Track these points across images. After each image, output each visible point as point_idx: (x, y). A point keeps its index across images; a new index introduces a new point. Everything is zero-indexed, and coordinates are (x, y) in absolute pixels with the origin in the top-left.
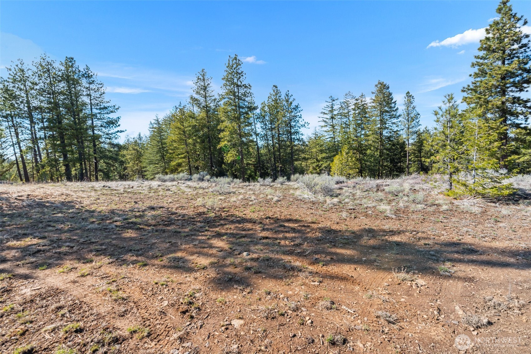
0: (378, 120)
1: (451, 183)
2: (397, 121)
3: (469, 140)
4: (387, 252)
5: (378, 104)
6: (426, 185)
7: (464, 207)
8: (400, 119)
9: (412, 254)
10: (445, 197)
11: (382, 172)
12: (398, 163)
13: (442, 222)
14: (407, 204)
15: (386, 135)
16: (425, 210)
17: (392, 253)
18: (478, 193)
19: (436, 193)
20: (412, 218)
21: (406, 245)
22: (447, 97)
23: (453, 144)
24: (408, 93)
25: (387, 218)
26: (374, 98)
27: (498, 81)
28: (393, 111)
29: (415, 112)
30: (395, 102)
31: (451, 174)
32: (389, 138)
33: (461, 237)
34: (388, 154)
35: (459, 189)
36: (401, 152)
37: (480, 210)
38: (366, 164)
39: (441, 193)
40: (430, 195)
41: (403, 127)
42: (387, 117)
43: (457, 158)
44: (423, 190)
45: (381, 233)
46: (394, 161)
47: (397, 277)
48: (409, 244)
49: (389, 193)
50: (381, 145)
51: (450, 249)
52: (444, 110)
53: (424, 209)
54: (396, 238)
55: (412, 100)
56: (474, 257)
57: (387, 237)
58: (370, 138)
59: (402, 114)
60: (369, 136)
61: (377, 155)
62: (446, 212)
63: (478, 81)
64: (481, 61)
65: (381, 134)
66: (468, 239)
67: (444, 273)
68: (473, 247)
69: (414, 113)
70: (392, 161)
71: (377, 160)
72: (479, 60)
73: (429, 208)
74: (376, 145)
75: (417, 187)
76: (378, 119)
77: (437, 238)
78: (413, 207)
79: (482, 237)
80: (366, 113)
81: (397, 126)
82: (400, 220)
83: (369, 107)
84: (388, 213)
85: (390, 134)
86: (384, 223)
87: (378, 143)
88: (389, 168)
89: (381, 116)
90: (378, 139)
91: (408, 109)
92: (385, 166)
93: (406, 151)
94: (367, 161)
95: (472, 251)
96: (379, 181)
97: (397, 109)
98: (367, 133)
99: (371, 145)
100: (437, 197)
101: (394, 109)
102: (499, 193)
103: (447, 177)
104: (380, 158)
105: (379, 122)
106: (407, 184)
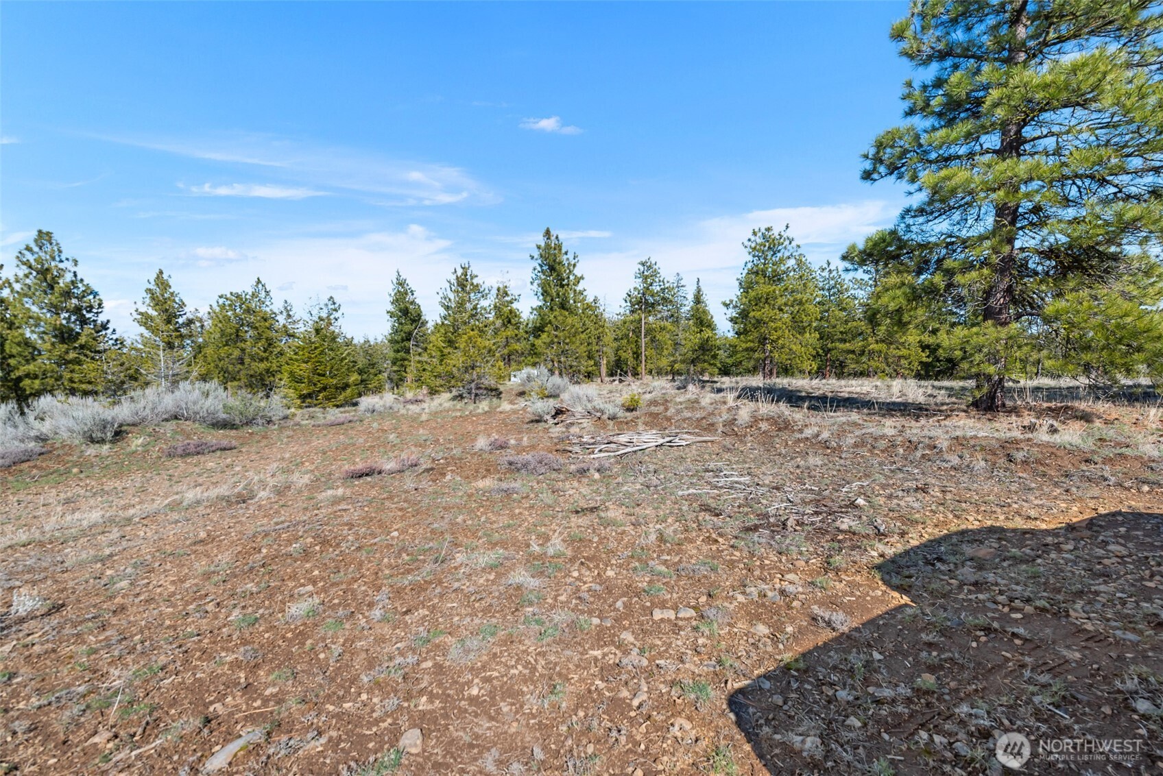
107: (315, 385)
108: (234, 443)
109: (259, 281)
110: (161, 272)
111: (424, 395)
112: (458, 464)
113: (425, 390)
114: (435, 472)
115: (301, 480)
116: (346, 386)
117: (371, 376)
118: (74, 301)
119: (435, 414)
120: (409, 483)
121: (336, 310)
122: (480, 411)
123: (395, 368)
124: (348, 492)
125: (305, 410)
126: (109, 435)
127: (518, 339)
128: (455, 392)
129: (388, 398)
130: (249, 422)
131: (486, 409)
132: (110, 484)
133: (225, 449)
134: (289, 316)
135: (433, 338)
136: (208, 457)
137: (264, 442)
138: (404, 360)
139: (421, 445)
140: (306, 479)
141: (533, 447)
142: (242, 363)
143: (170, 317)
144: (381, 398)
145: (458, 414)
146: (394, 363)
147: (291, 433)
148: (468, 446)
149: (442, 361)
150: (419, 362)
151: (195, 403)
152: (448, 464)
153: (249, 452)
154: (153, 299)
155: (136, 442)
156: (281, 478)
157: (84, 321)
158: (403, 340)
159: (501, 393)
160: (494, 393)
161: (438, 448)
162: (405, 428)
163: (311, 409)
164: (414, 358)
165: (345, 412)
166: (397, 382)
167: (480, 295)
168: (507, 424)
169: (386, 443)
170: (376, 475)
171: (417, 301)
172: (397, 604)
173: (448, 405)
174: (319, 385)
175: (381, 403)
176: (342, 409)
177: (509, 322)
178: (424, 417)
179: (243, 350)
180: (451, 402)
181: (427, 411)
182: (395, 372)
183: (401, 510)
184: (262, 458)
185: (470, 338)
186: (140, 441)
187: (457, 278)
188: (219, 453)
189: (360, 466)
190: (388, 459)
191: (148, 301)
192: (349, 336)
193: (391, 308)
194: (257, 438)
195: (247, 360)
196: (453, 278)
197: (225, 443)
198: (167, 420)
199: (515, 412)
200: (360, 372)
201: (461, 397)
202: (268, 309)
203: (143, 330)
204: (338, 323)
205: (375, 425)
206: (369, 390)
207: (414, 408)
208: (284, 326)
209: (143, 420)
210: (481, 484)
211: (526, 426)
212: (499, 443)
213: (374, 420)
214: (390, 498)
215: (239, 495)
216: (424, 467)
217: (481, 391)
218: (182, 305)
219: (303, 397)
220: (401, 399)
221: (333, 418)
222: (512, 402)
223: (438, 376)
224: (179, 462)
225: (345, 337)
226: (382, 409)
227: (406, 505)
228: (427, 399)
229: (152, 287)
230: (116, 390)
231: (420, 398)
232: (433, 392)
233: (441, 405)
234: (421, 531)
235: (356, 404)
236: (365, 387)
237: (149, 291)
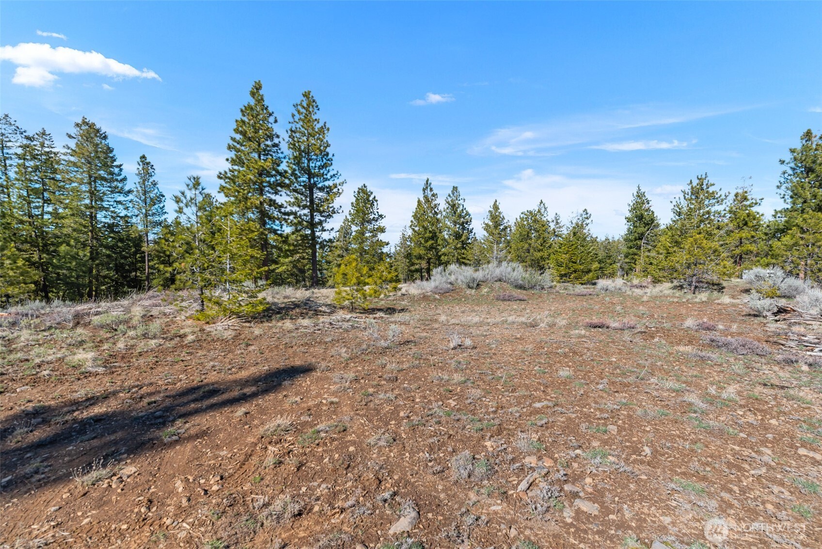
0: (85, 192)
1: (202, 302)
2: (126, 199)
3: (221, 244)
4: (70, 443)
5: (83, 160)
6: (170, 307)
7: (217, 332)
8: (131, 197)
9: (122, 428)
10: (196, 323)
11: (97, 288)
12: (131, 272)
13: (182, 361)
14: (132, 342)
15: (103, 220)
16: (161, 347)
17: (81, 442)
18: (233, 313)
19: (183, 318)
20: (136, 364)
21: (116, 416)
22: (192, 180)
23: (204, 247)
24: (143, 157)
25: (87, 375)
26: (73, 146)
27: (255, 176)
28: (117, 180)
29: (156, 190)
30: (121, 165)
31: (202, 289)
32: (111, 227)
33: (203, 377)
34: (108, 256)
35: (212, 310)
36: (135, 253)
37: (233, 333)
38: (58, 274)
39: (190, 317)
40: (174, 322)
41: (136, 212)
42: (105, 189)
43: (208, 267)
44: (165, 314)
45: (65, 409)
46: (124, 268)
47: (83, 482)
48: (122, 413)
49: (102, 327)
50: (93, 238)
51: (185, 399)
52: (188, 198)
53: (161, 345)
54: (98, 410)
55: (151, 170)
56: (214, 400)
57: (76, 414)
58: (66, 221)
59: (135, 190)
60: (63, 218)
61: (85, 256)
62: (192, 344)
63: (235, 170)
64: (238, 146)
65: (93, 217)
66: (213, 377)
67: (169, 439)
68: (215, 386)
69: (155, 192)
70: (119, 268)
71: (84, 265)
72: (236, 144)
73: (167, 342)
74: (83, 237)
75: (155, 312)
76: (84, 189)
77: (170, 387)
78: (141, 346)
79: (229, 369)
80: (55, 171)
81: (127, 208)
82: (113, 373)
83: (63, 162)
84: (89, 367)
85: (112, 221)
86: (76, 388)
87: (86, 233)
88: (113, 281)
89: (90, 184)
90: (85, 227)
91: (144, 184)
92: (105, 277)
93: (144, 252)
94: (61, 268)
95: (214, 392)
96: (81, 307)
97: (125, 179)
98: (61, 211)
99: (68, 236)
100: (184, 323)
101: (119, 178)
102: (254, 310)
103: (196, 293)
104: (90, 262)
105: (88, 194)
106: (138, 309)
107: (569, 268)
108: (525, 298)
109: (542, 202)
110: (496, 201)
111: (648, 283)
112: (667, 334)
113: (649, 279)
114: (647, 335)
115: (562, 322)
116: (589, 271)
117: (607, 265)
118: (462, 219)
119: (654, 298)
120: (627, 336)
121: (587, 218)
122: (697, 300)
123: (627, 260)
124: (588, 334)
125: (562, 284)
126: (475, 285)
127: (753, 240)
128: (676, 283)
129: (619, 282)
130: (532, 288)
131: (704, 299)
132: (476, 308)
133: (521, 300)
134: (557, 223)
135: (662, 239)
136: (513, 303)
137: (540, 300)
138: (636, 254)
139: (640, 317)
140: (564, 322)
141: (740, 334)
142: (529, 252)
143: (497, 225)
144: (613, 282)
145: (676, 300)
146: (626, 257)
147: (554, 297)
148: (677, 323)
149: (667, 257)
150: (648, 257)
151: (509, 274)
152: (658, 332)
153: (532, 304)
154: (491, 216)
155: (484, 290)
156: (550, 319)
157: (464, 228)
158: (636, 239)
159: (723, 288)
160: (716, 287)
161: (652, 320)
162: (629, 304)
163: (565, 284)
164: (643, 254)
165: (587, 288)
166: (627, 271)
167: (714, 201)
168: (722, 313)
169: (613, 312)
170: (605, 328)
171: (652, 209)
172: (612, 388)
173: (667, 292)
174: (572, 269)
175: (613, 285)
176: (585, 286)
177: (746, 224)
178: (645, 299)
179: (530, 244)
180: (671, 291)
181: (648, 294)
182: (626, 263)
183: (619, 349)
184: (539, 308)
185: (695, 240)
186: (486, 290)
187: (692, 188)
188: (518, 301)
189: (595, 320)
190: (614, 321)
191: (489, 217)
192: (594, 236)
193: (629, 215)
194: (536, 297)
195: (532, 251)
196: (688, 189)
197: (521, 297)
198: (496, 281)
199: (734, 305)
200: (600, 262)
201: (681, 287)
202: (545, 219)
203: (485, 233)
204: (587, 228)
205: (607, 299)
206: (605, 275)
207: (638, 291)
208: (554, 230)
209: (487, 279)
210: (682, 348)
211: (741, 318)
212: (706, 325)
213: (606, 296)
214: (613, 342)
215: (531, 323)
216: (639, 330)
217: (701, 284)
218: (503, 218)
219: (562, 276)
220: (629, 284)
221: (579, 291)
222: (733, 297)
223: (663, 269)
224: (501, 303)
225: (592, 237)
226: (613, 289)
227: (623, 348)
228: (651, 286)
229: (492, 209)
230: (477, 264)
231: (644, 284)
232: (656, 281)
233: (661, 291)
234: (631, 362)
235: (595, 284)
236: (602, 273)
237: (490, 211)
